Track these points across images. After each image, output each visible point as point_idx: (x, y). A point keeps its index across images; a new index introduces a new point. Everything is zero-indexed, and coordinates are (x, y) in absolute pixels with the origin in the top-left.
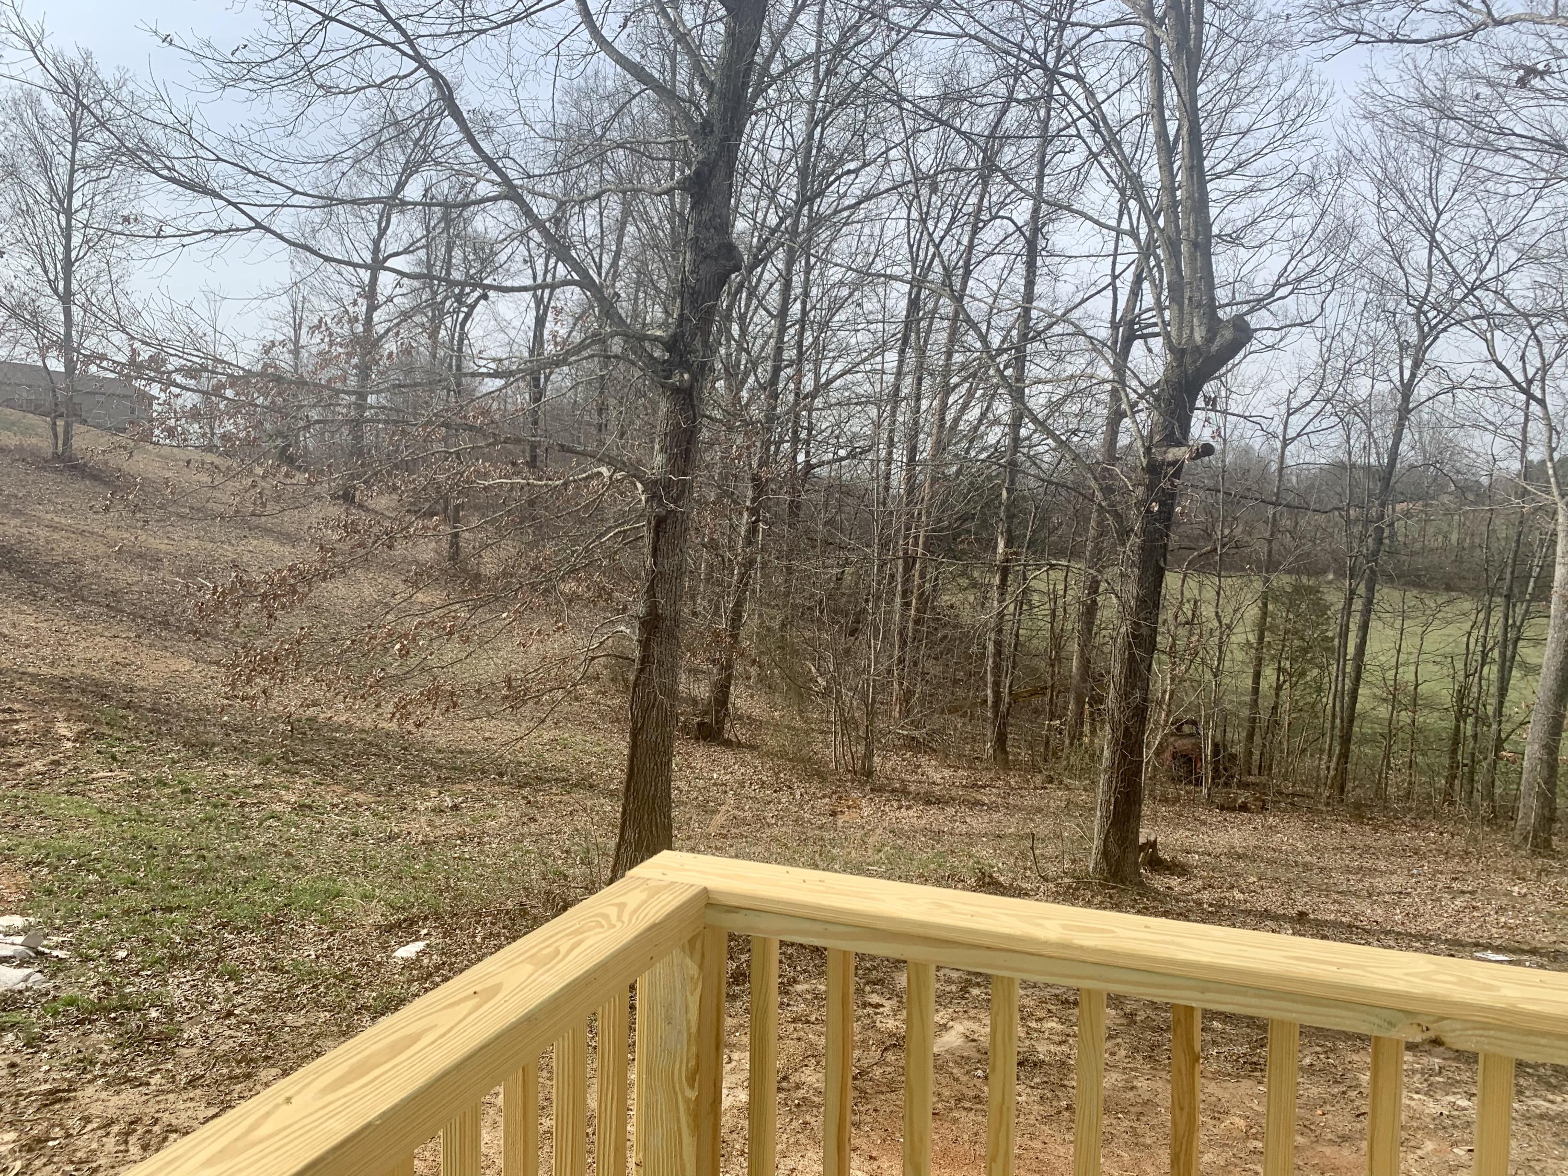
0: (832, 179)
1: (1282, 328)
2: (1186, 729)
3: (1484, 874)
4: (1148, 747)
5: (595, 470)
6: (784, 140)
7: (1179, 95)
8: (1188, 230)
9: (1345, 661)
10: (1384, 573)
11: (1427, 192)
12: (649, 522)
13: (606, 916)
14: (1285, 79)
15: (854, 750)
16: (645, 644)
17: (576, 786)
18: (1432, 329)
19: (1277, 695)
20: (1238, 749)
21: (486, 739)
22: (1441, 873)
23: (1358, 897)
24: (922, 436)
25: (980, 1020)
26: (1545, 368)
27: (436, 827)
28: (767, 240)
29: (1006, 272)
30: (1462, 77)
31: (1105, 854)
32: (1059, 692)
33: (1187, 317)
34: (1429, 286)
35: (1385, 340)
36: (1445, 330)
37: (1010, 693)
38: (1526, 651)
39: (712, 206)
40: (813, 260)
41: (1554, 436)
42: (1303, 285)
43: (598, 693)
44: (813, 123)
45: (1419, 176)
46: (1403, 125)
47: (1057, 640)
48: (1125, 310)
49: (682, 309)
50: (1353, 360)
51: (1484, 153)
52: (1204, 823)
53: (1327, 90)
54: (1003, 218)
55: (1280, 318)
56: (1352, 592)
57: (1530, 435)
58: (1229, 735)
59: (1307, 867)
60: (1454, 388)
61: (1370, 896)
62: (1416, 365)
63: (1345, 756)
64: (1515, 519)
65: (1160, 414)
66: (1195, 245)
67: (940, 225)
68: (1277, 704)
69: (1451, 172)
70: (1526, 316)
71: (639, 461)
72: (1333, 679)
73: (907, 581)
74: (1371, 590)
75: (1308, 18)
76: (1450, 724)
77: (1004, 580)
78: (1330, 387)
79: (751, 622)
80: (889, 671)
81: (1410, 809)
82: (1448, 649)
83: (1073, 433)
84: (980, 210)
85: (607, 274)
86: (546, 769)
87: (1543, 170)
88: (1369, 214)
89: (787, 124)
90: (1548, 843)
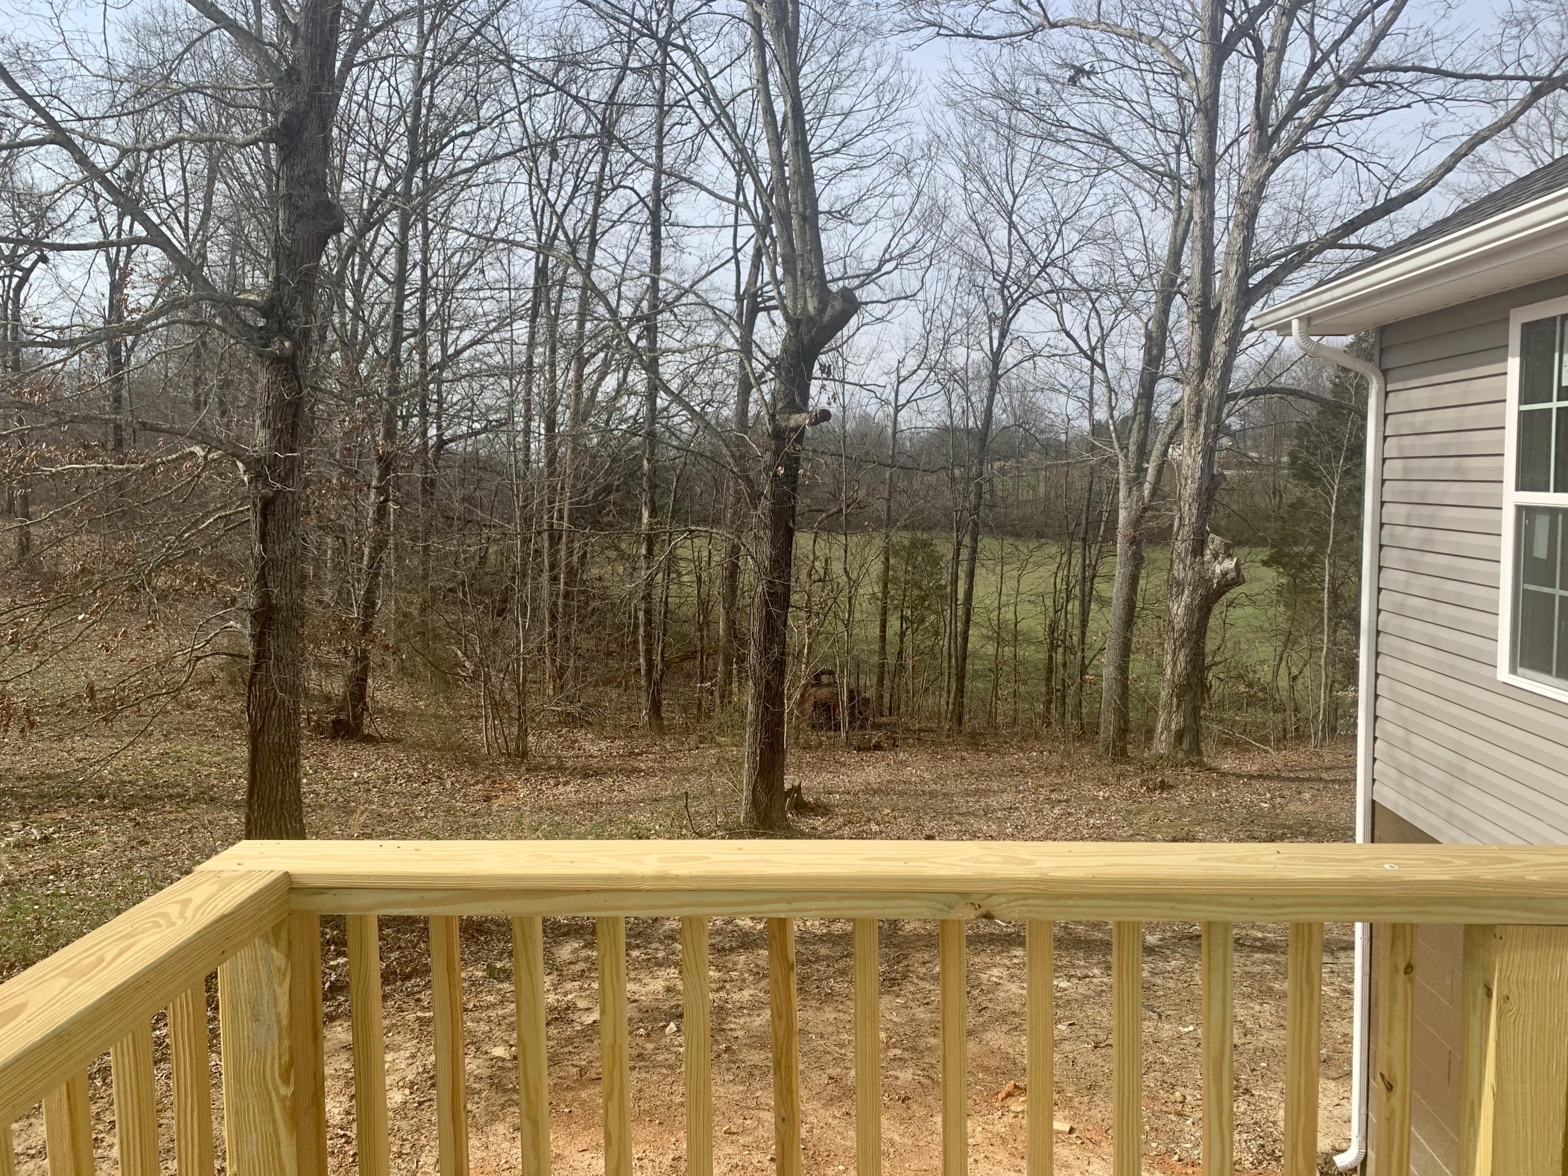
0: (445, 140)
1: (889, 301)
2: (825, 679)
3: (1076, 784)
4: (789, 699)
5: (188, 450)
6: (391, 97)
7: (781, 71)
8: (796, 203)
9: (956, 605)
10: (986, 525)
11: (1004, 176)
12: (255, 505)
13: (165, 915)
14: (879, 65)
15: (506, 732)
16: (259, 639)
17: (194, 801)
18: (1014, 302)
19: (902, 641)
20: (870, 694)
21: (80, 761)
22: (1042, 787)
23: (976, 816)
24: (560, 408)
25: (640, 980)
26: (1103, 338)
27: (21, 864)
28: (378, 202)
29: (633, 242)
30: (1026, 73)
31: (755, 803)
32: (708, 655)
33: (800, 288)
34: (1010, 263)
35: (976, 313)
36: (1024, 303)
37: (663, 658)
38: (1100, 586)
39: (305, 161)
40: (431, 225)
41: (1113, 397)
42: (906, 260)
43: (214, 698)
44: (420, 81)
45: (996, 161)
46: (980, 113)
47: (704, 606)
48: (748, 283)
49: (278, 270)
50: (951, 331)
51: (1048, 143)
52: (843, 765)
53: (915, 78)
54: (625, 187)
55: (887, 292)
56: (959, 544)
57: (1095, 396)
58: (862, 682)
59: (932, 794)
60: (1034, 355)
61: (985, 814)
62: (1003, 336)
63: (960, 691)
64: (1087, 471)
65: (782, 383)
66: (803, 218)
67: (562, 193)
68: (901, 649)
69: (1023, 159)
70: (1087, 291)
71: (238, 438)
72: (948, 623)
73: (554, 554)
74: (975, 540)
75: (894, 9)
76: (1043, 656)
77: (650, 550)
78: (933, 356)
79: (386, 608)
80: (541, 649)
81: (1017, 733)
82: (1040, 590)
83: (708, 403)
84: (601, 178)
85: (195, 236)
86: (156, 787)
87: (1094, 160)
88: (957, 196)
89: (392, 80)
90: (1124, 751)
